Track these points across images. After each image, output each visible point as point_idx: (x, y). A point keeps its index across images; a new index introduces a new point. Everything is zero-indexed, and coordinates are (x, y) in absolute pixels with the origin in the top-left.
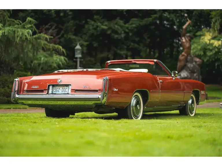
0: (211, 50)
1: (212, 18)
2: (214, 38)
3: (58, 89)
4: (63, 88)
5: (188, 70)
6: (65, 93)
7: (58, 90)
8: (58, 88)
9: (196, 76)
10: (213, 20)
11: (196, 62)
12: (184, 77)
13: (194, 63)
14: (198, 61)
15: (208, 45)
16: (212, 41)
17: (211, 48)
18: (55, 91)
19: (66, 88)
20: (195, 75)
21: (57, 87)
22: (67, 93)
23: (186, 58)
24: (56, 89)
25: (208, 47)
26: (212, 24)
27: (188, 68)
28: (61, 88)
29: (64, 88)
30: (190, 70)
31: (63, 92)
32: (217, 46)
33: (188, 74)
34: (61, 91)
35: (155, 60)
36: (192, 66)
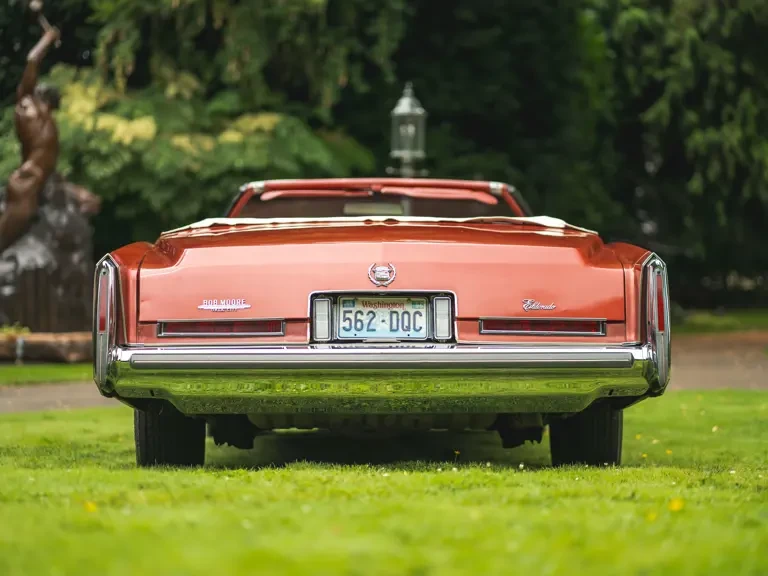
0: (104, 159)
1: (99, 26)
2: (106, 108)
3: (365, 318)
4: (392, 313)
5: (49, 235)
6: (413, 334)
7: (366, 322)
8: (366, 310)
9: (81, 261)
10: (107, 34)
11: (77, 203)
12: (32, 265)
13: (71, 208)
14: (86, 202)
15: (90, 137)
16: (106, 121)
17: (104, 149)
18: (346, 324)
19: (411, 310)
20: (76, 257)
21: (359, 307)
22: (423, 334)
23: (41, 185)
24: (351, 316)
25: (93, 144)
26: (100, 51)
27: (49, 227)
28: (383, 313)
29: (400, 310)
30: (54, 238)
31: (401, 334)
32: (127, 140)
33: (50, 256)
34: (387, 326)
35: (496, 186)
36: (64, 220)
